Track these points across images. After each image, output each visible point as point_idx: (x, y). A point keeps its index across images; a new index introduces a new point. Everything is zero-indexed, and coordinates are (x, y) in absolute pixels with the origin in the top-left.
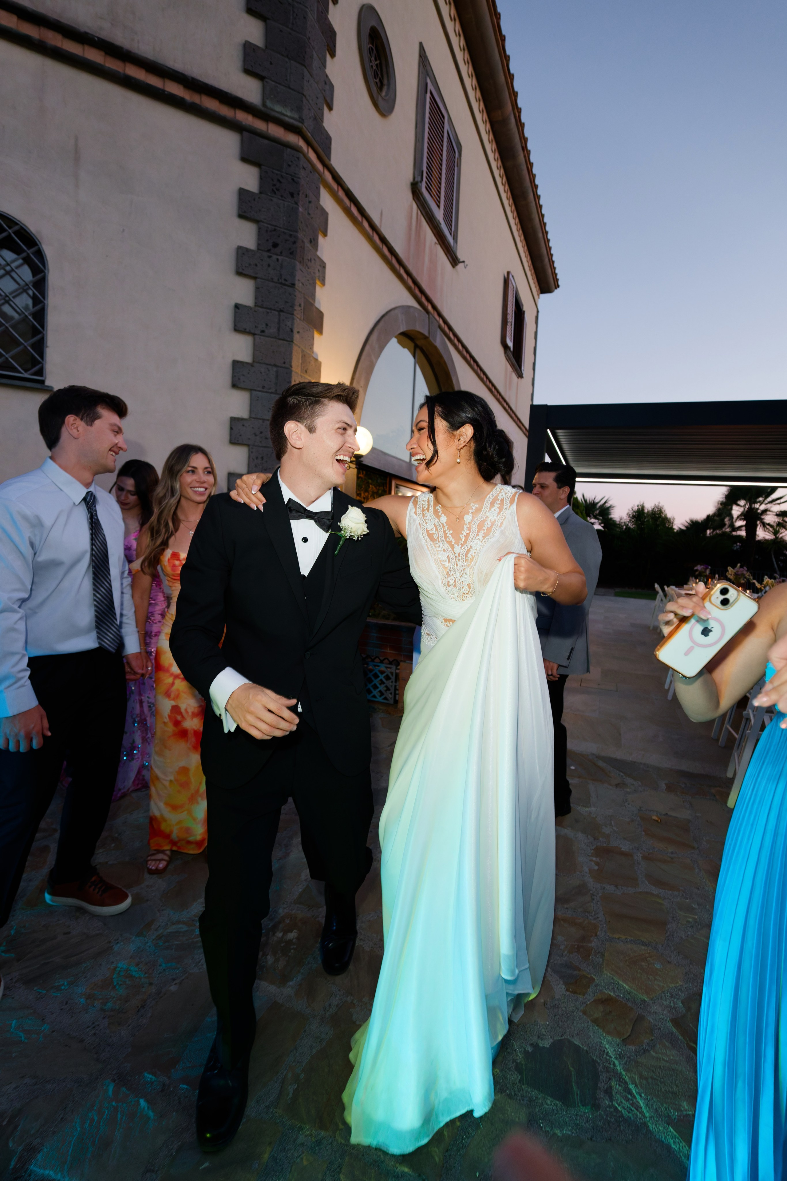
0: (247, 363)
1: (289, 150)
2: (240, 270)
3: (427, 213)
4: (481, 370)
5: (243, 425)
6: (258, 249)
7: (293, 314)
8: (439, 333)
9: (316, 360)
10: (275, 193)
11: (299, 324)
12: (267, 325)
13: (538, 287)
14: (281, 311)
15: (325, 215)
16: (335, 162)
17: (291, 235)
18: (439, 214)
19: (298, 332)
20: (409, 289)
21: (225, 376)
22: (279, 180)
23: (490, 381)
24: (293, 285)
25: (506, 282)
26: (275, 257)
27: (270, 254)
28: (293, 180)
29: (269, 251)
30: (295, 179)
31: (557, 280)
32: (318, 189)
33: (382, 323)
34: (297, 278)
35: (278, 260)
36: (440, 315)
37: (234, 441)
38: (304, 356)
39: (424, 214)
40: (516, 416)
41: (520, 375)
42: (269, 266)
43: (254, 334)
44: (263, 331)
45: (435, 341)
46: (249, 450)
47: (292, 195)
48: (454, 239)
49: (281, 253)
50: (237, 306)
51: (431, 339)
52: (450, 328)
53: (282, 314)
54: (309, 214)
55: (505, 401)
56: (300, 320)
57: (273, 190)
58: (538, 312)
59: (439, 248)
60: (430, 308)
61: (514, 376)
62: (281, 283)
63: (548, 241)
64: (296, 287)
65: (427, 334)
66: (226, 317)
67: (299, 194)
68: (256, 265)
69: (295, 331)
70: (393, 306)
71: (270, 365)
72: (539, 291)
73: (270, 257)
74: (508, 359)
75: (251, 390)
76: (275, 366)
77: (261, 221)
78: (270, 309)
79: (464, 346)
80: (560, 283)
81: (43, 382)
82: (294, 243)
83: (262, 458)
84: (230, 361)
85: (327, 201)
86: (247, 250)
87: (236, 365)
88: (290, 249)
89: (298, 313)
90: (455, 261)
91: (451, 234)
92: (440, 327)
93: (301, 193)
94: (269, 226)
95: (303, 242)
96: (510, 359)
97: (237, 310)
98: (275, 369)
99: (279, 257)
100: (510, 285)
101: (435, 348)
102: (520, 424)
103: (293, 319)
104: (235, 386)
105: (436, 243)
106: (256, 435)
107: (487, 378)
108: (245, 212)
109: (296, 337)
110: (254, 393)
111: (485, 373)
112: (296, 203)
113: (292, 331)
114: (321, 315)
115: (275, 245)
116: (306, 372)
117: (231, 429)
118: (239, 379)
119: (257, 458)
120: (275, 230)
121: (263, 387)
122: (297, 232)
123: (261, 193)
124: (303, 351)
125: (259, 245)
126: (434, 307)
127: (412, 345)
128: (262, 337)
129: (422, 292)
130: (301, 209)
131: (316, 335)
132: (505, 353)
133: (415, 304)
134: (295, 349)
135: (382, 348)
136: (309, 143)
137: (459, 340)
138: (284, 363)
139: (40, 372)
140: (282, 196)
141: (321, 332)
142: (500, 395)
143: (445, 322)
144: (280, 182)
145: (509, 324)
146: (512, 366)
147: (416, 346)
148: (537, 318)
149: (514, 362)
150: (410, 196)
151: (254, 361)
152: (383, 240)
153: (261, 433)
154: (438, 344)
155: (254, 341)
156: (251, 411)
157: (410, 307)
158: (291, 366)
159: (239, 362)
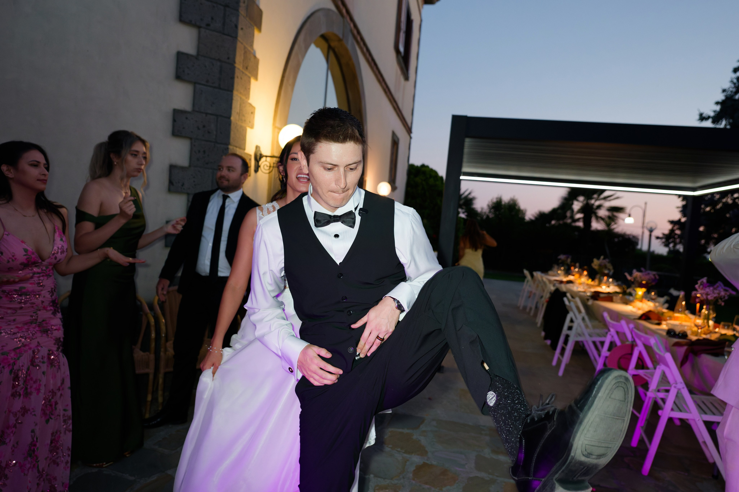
0: (192, 56)
4: (380, 72)
5: (187, 118)
7: (238, 11)
8: (350, 37)
9: (255, 57)
11: (243, 21)
12: (212, 19)
14: (226, 6)
19: (242, 29)
21: (168, 67)
23: (386, 83)
33: (308, 24)
36: (352, 19)
37: (176, 133)
38: (245, 53)
40: (403, 116)
41: (407, 78)
43: (199, 27)
44: (208, 25)
45: (347, 43)
46: (191, 144)
51: (344, 41)
52: (359, 32)
53: (227, 9)
55: (395, 101)
56: (244, 17)
58: (421, 21)
60: (344, 11)
61: (402, 79)
65: (341, 36)
66: (170, 7)
69: (240, 27)
70: (317, 7)
71: (214, 59)
72: (423, 2)
74: (399, 63)
75: (195, 83)
76: (219, 60)
78: (216, 3)
79: (368, 49)
83: (204, 152)
84: (174, 52)
87: (180, 56)
89: (242, 11)
92: (351, 31)
98: (219, 64)
101: (346, 50)
102: (404, 122)
103: (238, 15)
106: (199, 129)
107: (384, 79)
109: (240, 33)
110: (198, 86)
113: (236, 26)
114: (260, 13)
116: (247, 68)
117: (174, 121)
118: (183, 71)
119: (199, 151)
121: (207, 81)
124: (245, 48)
126: (348, 12)
127: (326, 46)
128: (207, 31)
131: (256, 32)
132: (397, 56)
133: (333, 7)
134: (239, 45)
135: (307, 48)
137: (365, 44)
138: (228, 58)
141: (260, 29)
142: (392, 95)
143: (355, 26)
145: (401, 32)
146: (401, 69)
147: (330, 48)
148: (420, 25)
149: (403, 65)
151: (198, 54)
153: (204, 126)
154: (349, 47)
155: (199, 33)
156: (194, 105)
157: (329, 10)
158: (235, 62)
159: (184, 54)
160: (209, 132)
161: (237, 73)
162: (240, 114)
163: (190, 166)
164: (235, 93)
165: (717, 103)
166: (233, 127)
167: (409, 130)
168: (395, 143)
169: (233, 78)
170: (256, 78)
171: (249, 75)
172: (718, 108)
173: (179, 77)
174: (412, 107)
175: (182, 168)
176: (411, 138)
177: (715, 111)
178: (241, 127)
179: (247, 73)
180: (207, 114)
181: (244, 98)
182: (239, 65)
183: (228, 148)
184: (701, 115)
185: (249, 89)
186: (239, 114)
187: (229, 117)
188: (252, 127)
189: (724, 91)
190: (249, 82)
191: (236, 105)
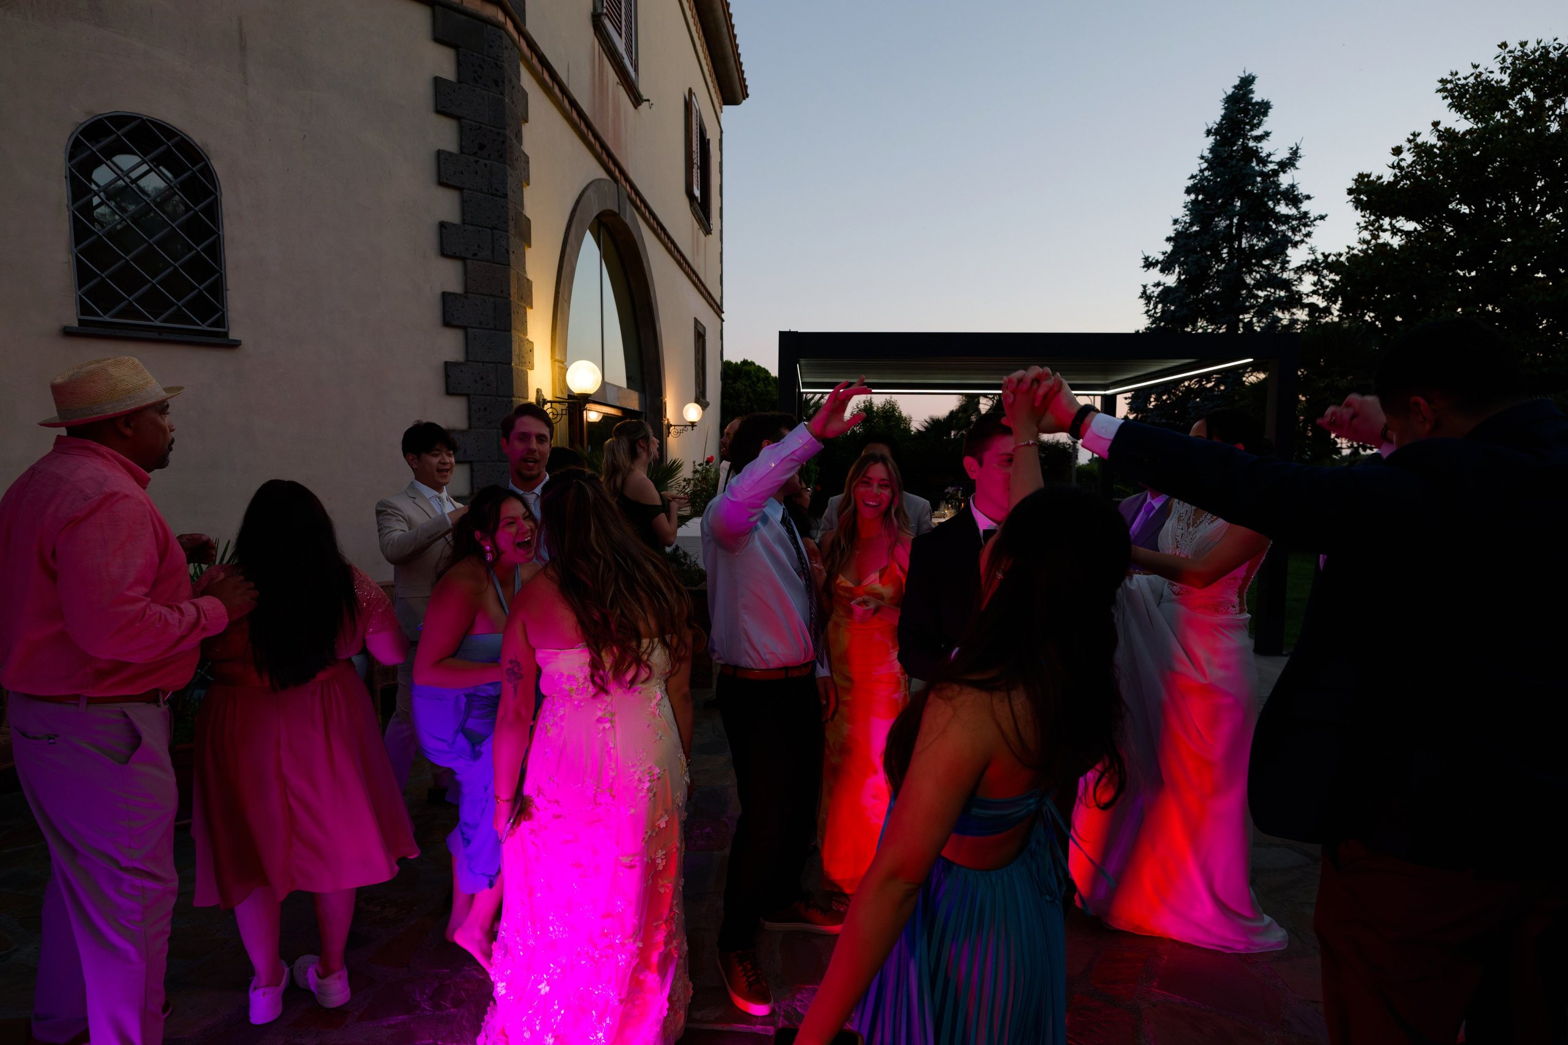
0: (459, 294)
1: (489, 27)
2: (445, 181)
3: (609, 48)
4: (669, 238)
5: (462, 371)
6: (462, 152)
7: (507, 231)
8: (629, 208)
9: (528, 281)
10: (477, 82)
11: (514, 241)
12: (479, 246)
13: (720, 97)
14: (494, 228)
15: (525, 95)
16: (531, 27)
17: (498, 134)
18: (620, 44)
20: (598, 157)
21: (434, 313)
22: (480, 66)
23: (679, 251)
24: (505, 196)
25: (688, 106)
26: (482, 161)
27: (476, 159)
28: (496, 64)
29: (475, 154)
30: (499, 63)
31: (746, 87)
32: (518, 67)
34: (508, 186)
35: (486, 165)
36: (627, 179)
37: (450, 391)
38: (519, 279)
39: (606, 50)
40: (707, 290)
41: (708, 231)
42: (476, 173)
43: (464, 259)
44: (475, 255)
45: (626, 218)
46: (468, 401)
47: (496, 83)
48: (635, 71)
49: (489, 155)
50: (442, 225)
51: (622, 216)
52: (637, 193)
53: (495, 231)
54: (513, 102)
55: (694, 272)
56: (513, 237)
57: (474, 78)
58: (722, 132)
59: (621, 88)
60: (617, 174)
61: (702, 236)
62: (492, 194)
63: (735, 36)
64: (509, 197)
65: (617, 211)
66: (429, 239)
67: (504, 82)
68: (462, 173)
69: (511, 252)
70: (584, 185)
71: (486, 295)
72: (722, 103)
73: (476, 162)
74: (695, 213)
75: (464, 328)
76: (492, 296)
77: (464, 118)
78: (482, 226)
79: (651, 213)
80: (749, 91)
81: (226, 334)
82: (503, 142)
83: (485, 409)
84: (439, 292)
85: (527, 81)
86: (450, 154)
87: (446, 297)
88: (498, 151)
89: (512, 230)
90: (637, 100)
91: (632, 65)
92: (628, 196)
93: (505, 80)
94: (473, 123)
95: (511, 139)
96: (697, 213)
97: (444, 230)
98: (492, 299)
99: (488, 162)
100: (694, 111)
101: (626, 225)
102: (710, 300)
103: (508, 238)
105: (618, 83)
106: (476, 382)
107: (676, 247)
108: (444, 107)
110: (469, 331)
111: (673, 242)
112: (502, 93)
113: (507, 252)
114: (529, 224)
115: (482, 147)
116: (522, 298)
117: (447, 376)
118: (453, 315)
119: (479, 409)
120: (480, 127)
121: (481, 323)
122: (505, 129)
123: (459, 81)
124: (518, 274)
125: (461, 147)
126: (622, 172)
127: (596, 223)
128: (474, 262)
129: (610, 155)
130: (507, 101)
131: (527, 250)
132: (691, 205)
133: (604, 175)
136: (507, 13)
137: (647, 206)
138: (502, 292)
139: (221, 322)
140: (485, 85)
141: (530, 246)
142: (689, 266)
143: (633, 186)
144: (482, 68)
145: (695, 166)
146: (699, 221)
147: (601, 224)
148: (721, 141)
149: (701, 216)
150: (592, 31)
151: (466, 292)
152: (574, 104)
153: (482, 379)
154: (628, 221)
155: (465, 266)
156: (467, 353)
157: (600, 180)
158: (510, 295)
159: (450, 294)
160: (488, 385)
161: (514, 308)
162: (521, 356)
163: (470, 427)
164: (513, 332)
165: (1169, 239)
166: (514, 374)
167: (718, 309)
168: (700, 336)
169: (509, 315)
170: (531, 307)
171: (525, 305)
172: (1169, 247)
173: (447, 323)
174: (720, 273)
175: (462, 432)
176: (723, 320)
177: (1164, 254)
178: (522, 371)
179: (522, 304)
180: (483, 362)
181: (521, 335)
182: (514, 298)
183: (512, 401)
184: (1146, 259)
185: (526, 322)
186: (519, 356)
187: (509, 363)
188: (532, 368)
189: (1176, 222)
190: (526, 313)
191: (515, 346)
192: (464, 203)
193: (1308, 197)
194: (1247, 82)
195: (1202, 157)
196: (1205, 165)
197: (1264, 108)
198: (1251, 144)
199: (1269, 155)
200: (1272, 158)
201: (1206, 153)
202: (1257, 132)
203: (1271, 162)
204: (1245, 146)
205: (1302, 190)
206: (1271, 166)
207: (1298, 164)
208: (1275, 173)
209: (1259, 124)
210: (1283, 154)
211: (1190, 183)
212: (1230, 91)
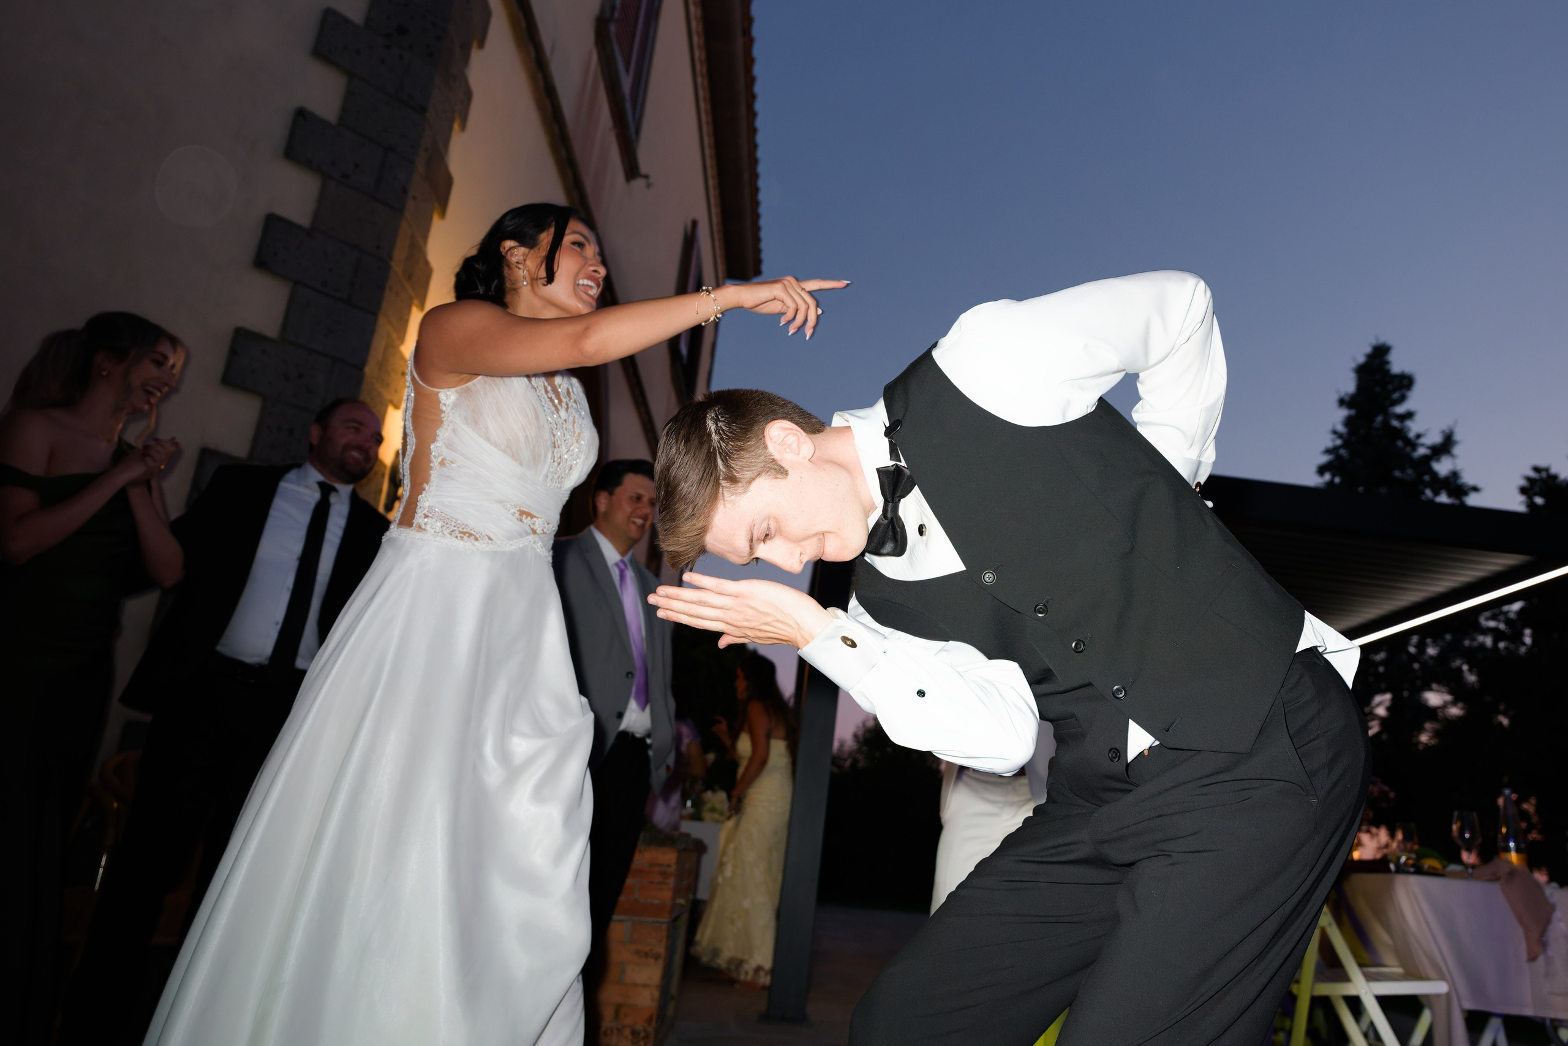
0: (299, 227)
2: (324, 51)
5: (264, 351)
6: (368, 26)
7: (412, 163)
9: (426, 261)
11: (417, 184)
12: (356, 166)
14: (389, 149)
15: (487, 12)
17: (435, 24)
19: (414, 198)
21: (244, 238)
24: (422, 110)
26: (396, 51)
27: (388, 43)
29: (387, 36)
34: (432, 102)
35: (401, 57)
37: (232, 380)
38: (412, 248)
42: (382, 61)
43: (325, 176)
44: (345, 176)
46: (264, 408)
49: (411, 47)
50: (301, 114)
53: (390, 154)
56: (421, 177)
59: (614, 137)
62: (400, 100)
64: (428, 116)
66: (274, 127)
68: (357, 52)
69: (410, 195)
71: (346, 243)
73: (387, 47)
75: (294, 282)
76: (358, 248)
78: (369, 139)
82: (440, 39)
84: (261, 212)
86: (346, 20)
87: (273, 223)
88: (431, 47)
89: (420, 164)
95: (451, 42)
97: (300, 119)
98: (355, 254)
99: (405, 54)
103: (411, 172)
104: (262, 262)
105: (612, 132)
106: (287, 378)
109: (410, 205)
110: (301, 290)
113: (405, 191)
114: (449, 181)
115: (402, 31)
117: (233, 352)
118: (275, 252)
119: (279, 429)
120: (407, 4)
121: (325, 284)
124: (413, 237)
125: (369, 18)
128: (340, 186)
131: (436, 215)
134: (404, 226)
141: (443, 210)
150: (592, 36)
151: (313, 227)
153: (300, 376)
155: (324, 187)
156: (285, 327)
158: (390, 257)
159: (281, 220)
160: (309, 390)
161: (392, 282)
162: (383, 367)
163: (252, 455)
164: (382, 320)
169: (381, 288)
170: (422, 303)
171: (411, 292)
173: (261, 264)
179: (408, 288)
180: (311, 351)
181: (394, 335)
182: (397, 266)
185: (407, 321)
186: (380, 366)
187: (360, 367)
190: (409, 308)
191: (378, 344)
192: (350, 95)
193: (1475, 489)
194: (1380, 353)
195: (1335, 432)
196: (1339, 442)
197: (1405, 382)
198: (1395, 423)
199: (1419, 436)
200: (1423, 440)
201: (1341, 428)
202: (1400, 409)
203: (1422, 445)
204: (1386, 423)
205: (1468, 478)
206: (1422, 451)
207: (1456, 450)
208: (1426, 460)
209: (1402, 399)
210: (1434, 438)
211: (1325, 459)
212: (1361, 359)
